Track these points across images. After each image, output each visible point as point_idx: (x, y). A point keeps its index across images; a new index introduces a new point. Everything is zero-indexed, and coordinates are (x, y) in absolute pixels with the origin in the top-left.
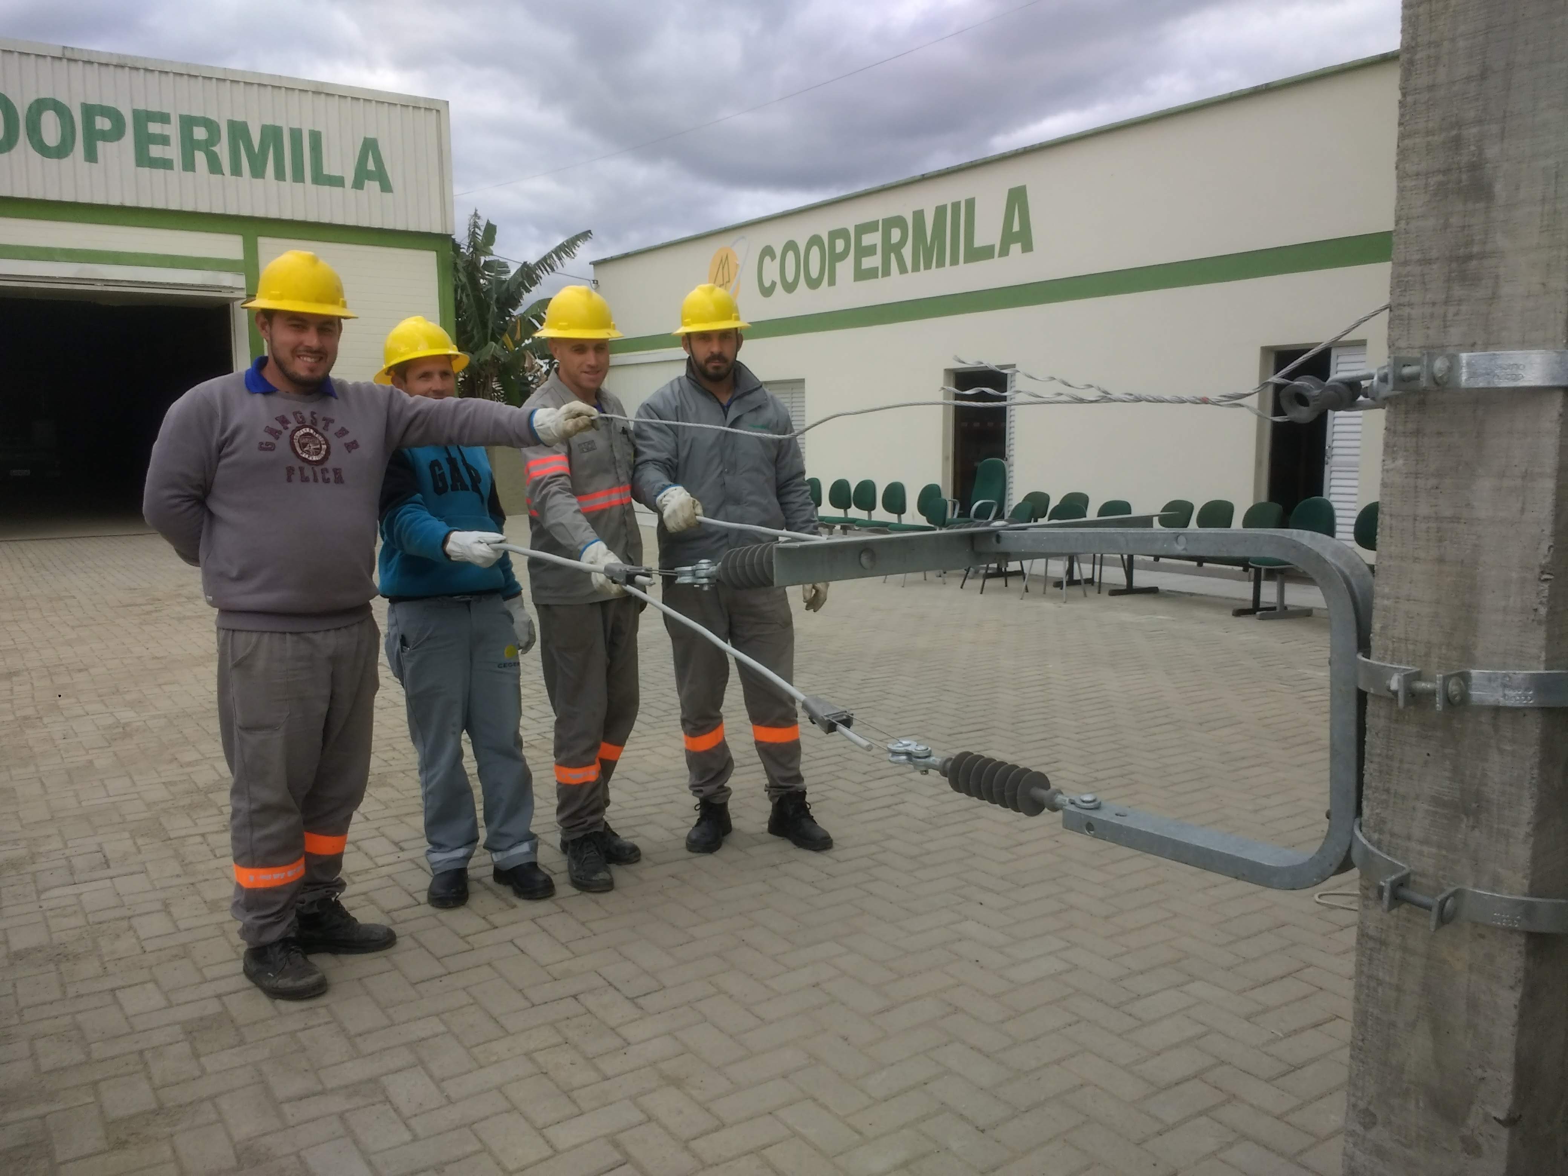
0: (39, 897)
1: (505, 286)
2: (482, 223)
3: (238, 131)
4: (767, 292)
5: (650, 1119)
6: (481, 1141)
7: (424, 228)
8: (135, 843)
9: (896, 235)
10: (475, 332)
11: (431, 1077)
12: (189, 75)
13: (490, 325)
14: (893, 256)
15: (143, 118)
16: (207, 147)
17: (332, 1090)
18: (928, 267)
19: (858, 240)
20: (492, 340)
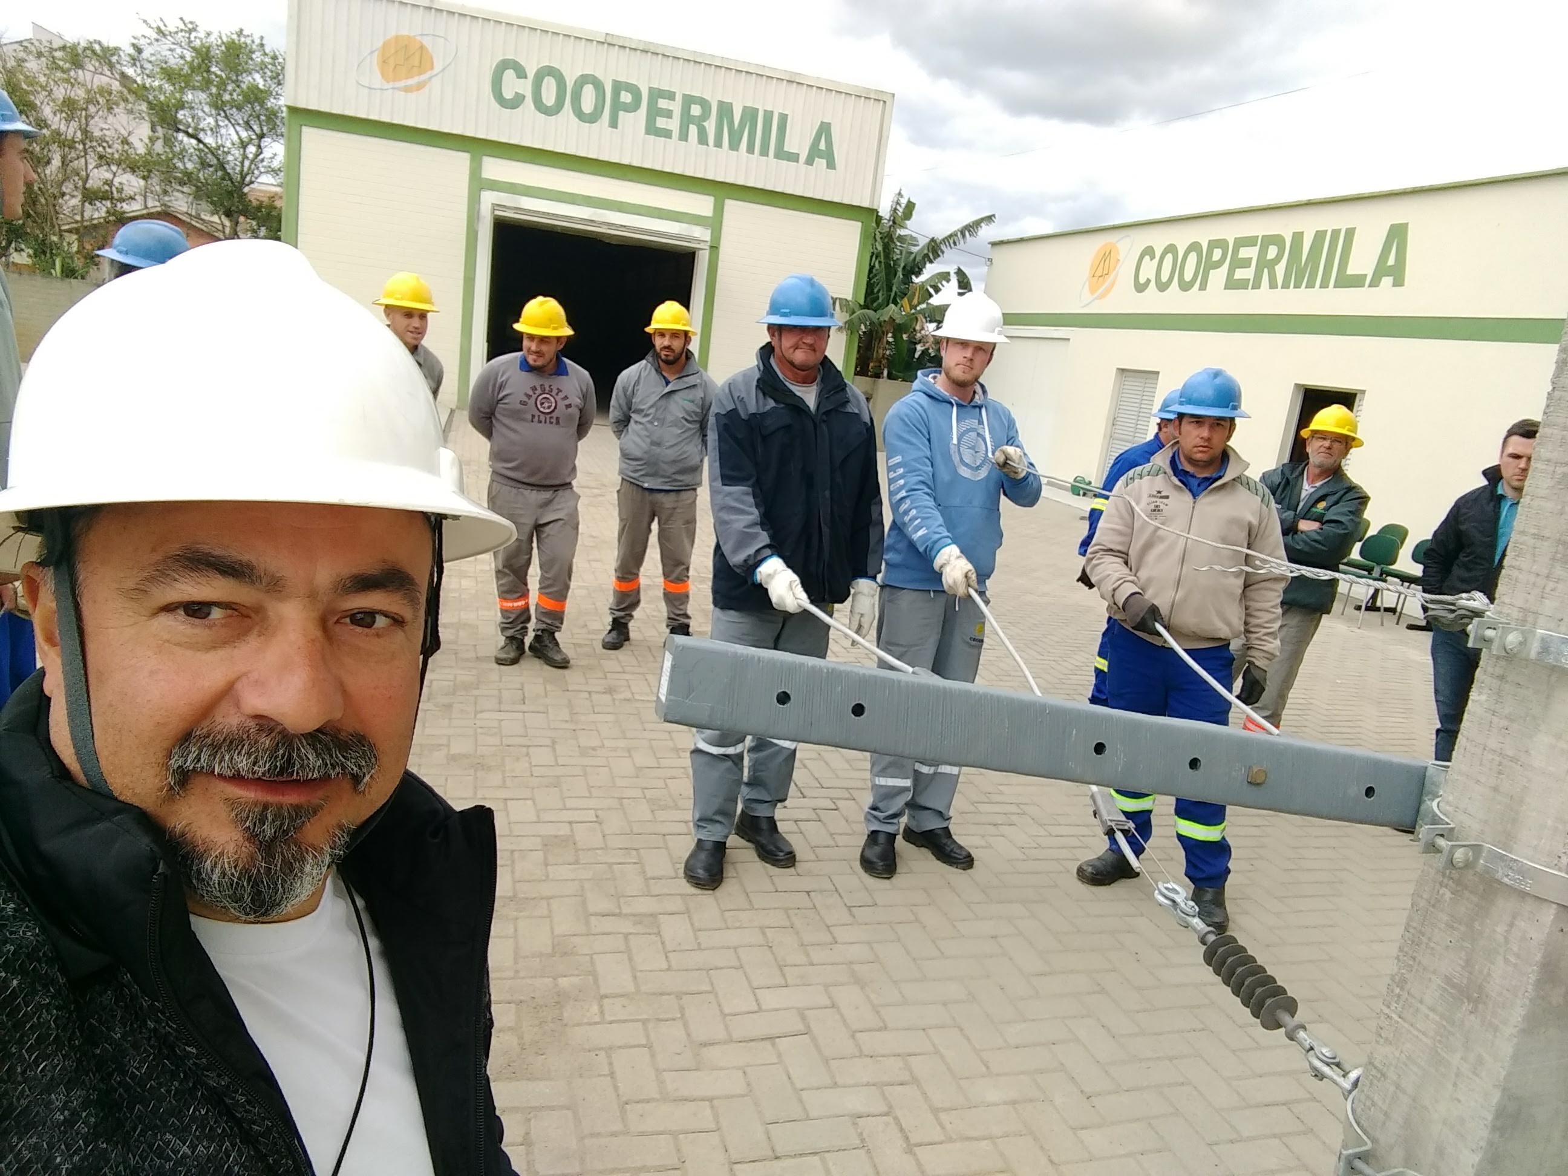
0: (475, 716)
1: (913, 256)
2: (904, 201)
3: (725, 109)
4: (1140, 288)
5: (833, 1006)
6: (712, 984)
7: (856, 203)
8: (545, 688)
9: (1272, 252)
10: (880, 294)
11: (692, 925)
12: (695, 62)
13: (894, 289)
14: (1266, 270)
15: (657, 94)
16: (700, 121)
17: (626, 915)
18: (1297, 286)
19: (1236, 251)
20: (893, 303)
